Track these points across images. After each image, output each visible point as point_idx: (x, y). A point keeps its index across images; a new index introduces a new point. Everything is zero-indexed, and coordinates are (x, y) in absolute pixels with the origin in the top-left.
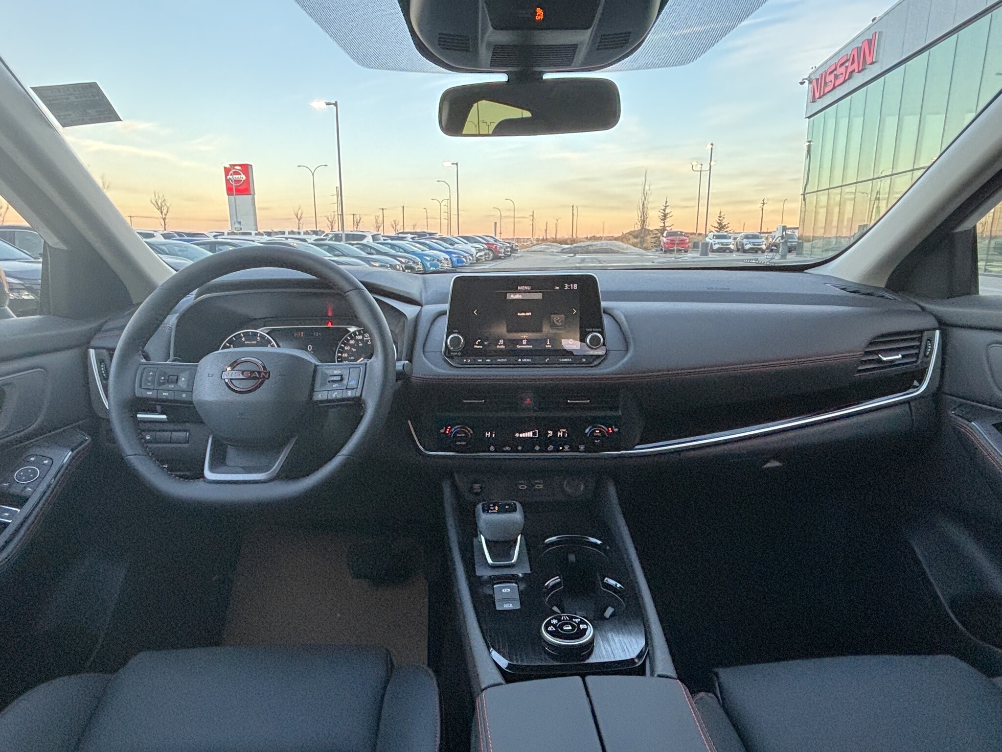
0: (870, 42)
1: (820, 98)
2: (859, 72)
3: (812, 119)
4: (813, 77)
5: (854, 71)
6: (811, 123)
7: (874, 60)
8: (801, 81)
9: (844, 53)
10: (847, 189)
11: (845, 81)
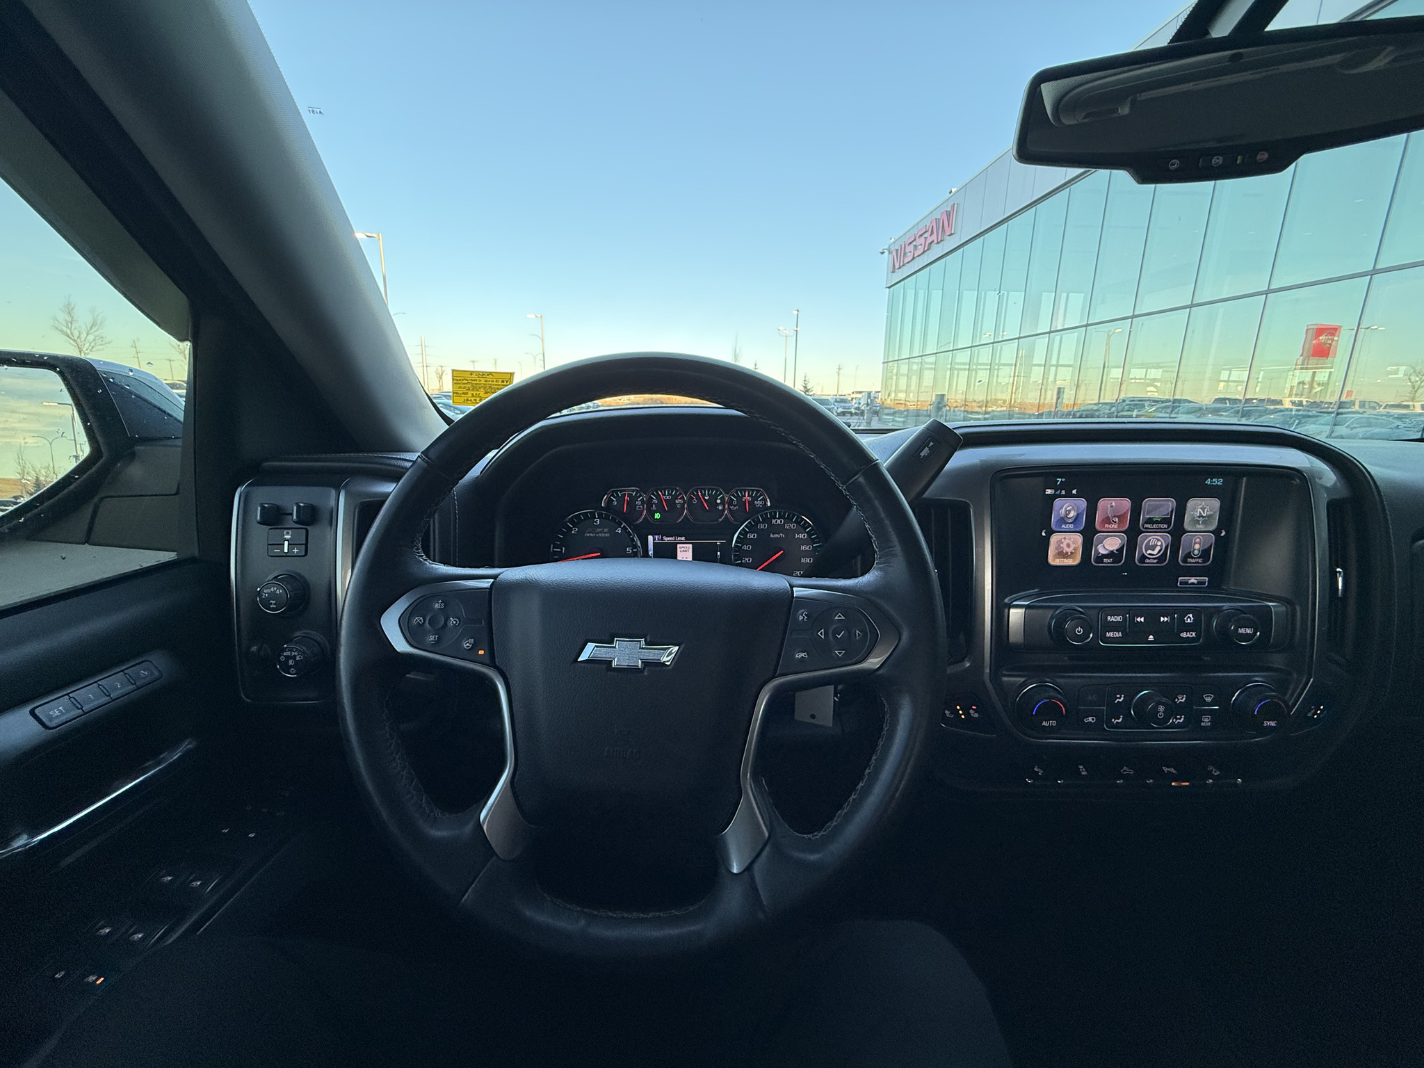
0: (948, 214)
1: (899, 268)
2: (938, 243)
3: (892, 289)
4: (892, 248)
5: (933, 241)
6: (892, 293)
7: (953, 232)
8: (881, 251)
9: (922, 225)
10: (928, 359)
11: (924, 252)
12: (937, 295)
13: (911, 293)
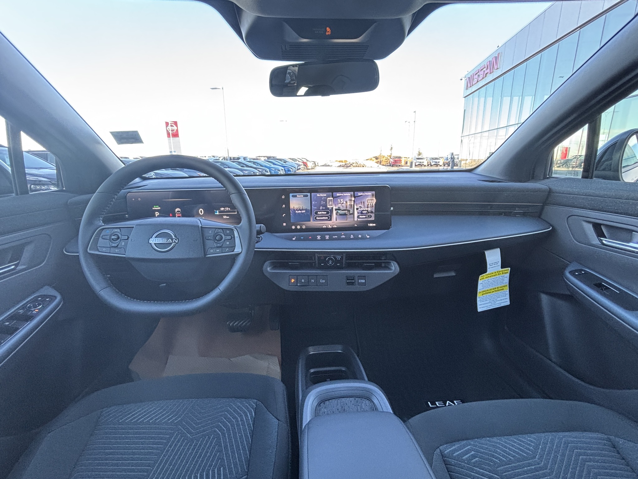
0: (496, 58)
1: (470, 87)
3: (466, 98)
4: (467, 76)
5: (488, 73)
7: (498, 68)
9: (482, 64)
11: (483, 78)
12: (490, 100)
13: (476, 99)
